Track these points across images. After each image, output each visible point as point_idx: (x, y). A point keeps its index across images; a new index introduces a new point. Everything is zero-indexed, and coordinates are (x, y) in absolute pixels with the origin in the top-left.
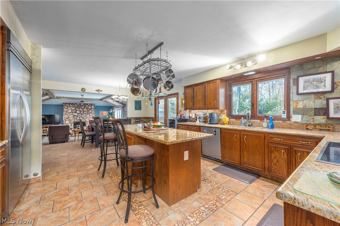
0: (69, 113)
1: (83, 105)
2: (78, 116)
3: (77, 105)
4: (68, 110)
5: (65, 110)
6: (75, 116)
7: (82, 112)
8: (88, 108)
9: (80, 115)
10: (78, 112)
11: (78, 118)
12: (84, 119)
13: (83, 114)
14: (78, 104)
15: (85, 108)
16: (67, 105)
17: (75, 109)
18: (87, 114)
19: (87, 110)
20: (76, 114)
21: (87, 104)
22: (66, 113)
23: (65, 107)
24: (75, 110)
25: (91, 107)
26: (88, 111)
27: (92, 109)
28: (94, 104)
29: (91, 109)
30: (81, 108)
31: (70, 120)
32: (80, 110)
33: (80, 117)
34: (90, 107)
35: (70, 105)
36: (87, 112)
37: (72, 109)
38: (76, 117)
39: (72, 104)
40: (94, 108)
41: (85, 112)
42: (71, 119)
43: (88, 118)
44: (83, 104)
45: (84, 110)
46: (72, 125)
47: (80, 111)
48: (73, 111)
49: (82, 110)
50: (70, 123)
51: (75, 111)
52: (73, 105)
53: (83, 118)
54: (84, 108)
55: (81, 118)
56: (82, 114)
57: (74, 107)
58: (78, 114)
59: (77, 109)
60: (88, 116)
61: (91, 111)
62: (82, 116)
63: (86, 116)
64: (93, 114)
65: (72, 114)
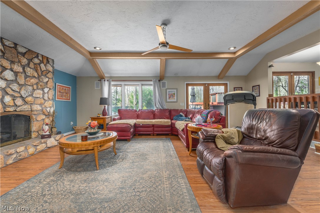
1: (24, 54)
8: (38, 69)
9: (15, 87)
10: (9, 75)
11: (8, 99)
12: (26, 103)
13: (25, 85)
14: (7, 43)
15: (32, 65)
18: (35, 87)
19: (36, 75)
20: (2, 84)
21: (37, 55)
25: (45, 65)
26: (39, 76)
28: (53, 61)
29: (45, 73)
30: (19, 62)
32: (15, 68)
34: (42, 67)
41: (32, 81)
43: (39, 101)
44: (23, 50)
45: (30, 71)
47: (16, 73)
49: (20, 69)
53: (24, 99)
54: (28, 65)
55: (19, 102)
59: (5, 63)
60: (38, 96)
61: (47, 79)
62: (23, 92)
63: (34, 95)
64: (50, 89)
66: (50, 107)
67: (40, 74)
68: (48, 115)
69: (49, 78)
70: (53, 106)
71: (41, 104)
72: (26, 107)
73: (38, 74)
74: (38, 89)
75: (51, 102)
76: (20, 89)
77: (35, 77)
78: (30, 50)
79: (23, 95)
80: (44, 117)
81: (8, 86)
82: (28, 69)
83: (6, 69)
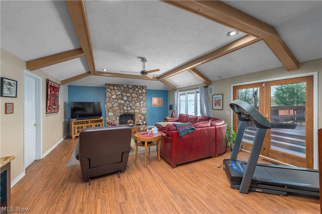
0: (114, 99)
1: (131, 88)
2: (125, 104)
3: (124, 87)
4: (112, 95)
5: (108, 94)
7: (131, 98)
9: (128, 103)
10: (125, 98)
11: (125, 108)
12: (132, 109)
13: (132, 101)
14: (125, 86)
15: (135, 92)
16: (110, 87)
17: (121, 94)
18: (136, 101)
19: (136, 96)
20: (123, 102)
21: (137, 87)
22: (109, 100)
23: (108, 90)
24: (121, 95)
25: (142, 90)
26: (138, 96)
27: (144, 95)
28: (146, 87)
29: (141, 94)
30: (129, 92)
31: (114, 111)
33: (127, 107)
34: (140, 91)
36: (136, 99)
37: (117, 94)
38: (122, 105)
39: (118, 85)
40: (146, 93)
41: (135, 99)
42: (116, 109)
43: (138, 108)
46: (118, 118)
47: (128, 97)
48: (118, 97)
49: (130, 95)
50: (114, 115)
51: (121, 97)
52: (119, 88)
53: (131, 107)
54: (133, 92)
55: (129, 109)
56: (130, 102)
57: (119, 91)
58: (125, 101)
59: (124, 94)
60: (138, 106)
63: (136, 105)
64: (144, 101)
65: (117, 102)
66: (144, 111)
67: (138, 95)
68: (143, 115)
69: (143, 96)
70: (146, 110)
71: (139, 109)
72: (132, 111)
73: (137, 95)
74: (137, 102)
75: (144, 108)
76: (130, 103)
78: (133, 86)
79: (131, 106)
80: (141, 115)
81: (125, 103)
82: (133, 94)
83: (124, 96)
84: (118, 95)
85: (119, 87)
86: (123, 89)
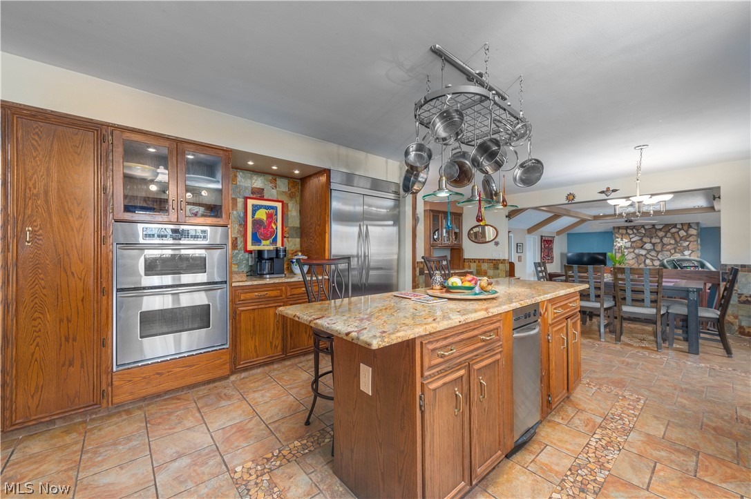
0: (628, 248)
1: (660, 230)
2: (648, 256)
3: (645, 229)
6: (641, 257)
7: (660, 245)
8: (676, 236)
9: (653, 253)
10: (648, 246)
11: (648, 261)
13: (662, 251)
14: (647, 227)
15: (669, 235)
16: (621, 231)
17: (641, 240)
18: (673, 251)
19: (673, 242)
20: (643, 252)
21: (675, 226)
23: (617, 236)
24: (640, 242)
25: (686, 231)
26: (677, 242)
27: (691, 239)
28: (698, 224)
29: (685, 239)
30: (657, 235)
32: (654, 240)
33: (652, 260)
34: (682, 233)
35: (628, 231)
36: (673, 246)
37: (632, 240)
38: (643, 258)
39: (633, 228)
40: (698, 235)
41: (669, 247)
42: (632, 262)
44: (661, 227)
47: (654, 244)
48: (634, 245)
49: (658, 241)
51: (639, 244)
52: (635, 231)
53: (661, 261)
54: (665, 236)
55: (656, 263)
56: (658, 252)
57: (636, 235)
58: (649, 251)
59: (645, 240)
61: (687, 243)
62: (660, 257)
64: (693, 251)
65: (633, 252)
67: (678, 239)
69: (690, 242)
73: (675, 241)
74: (675, 252)
77: (670, 244)
78: (666, 225)
81: (648, 253)
82: (666, 239)
83: (646, 243)
84: (634, 242)
85: (636, 229)
86: (644, 232)
